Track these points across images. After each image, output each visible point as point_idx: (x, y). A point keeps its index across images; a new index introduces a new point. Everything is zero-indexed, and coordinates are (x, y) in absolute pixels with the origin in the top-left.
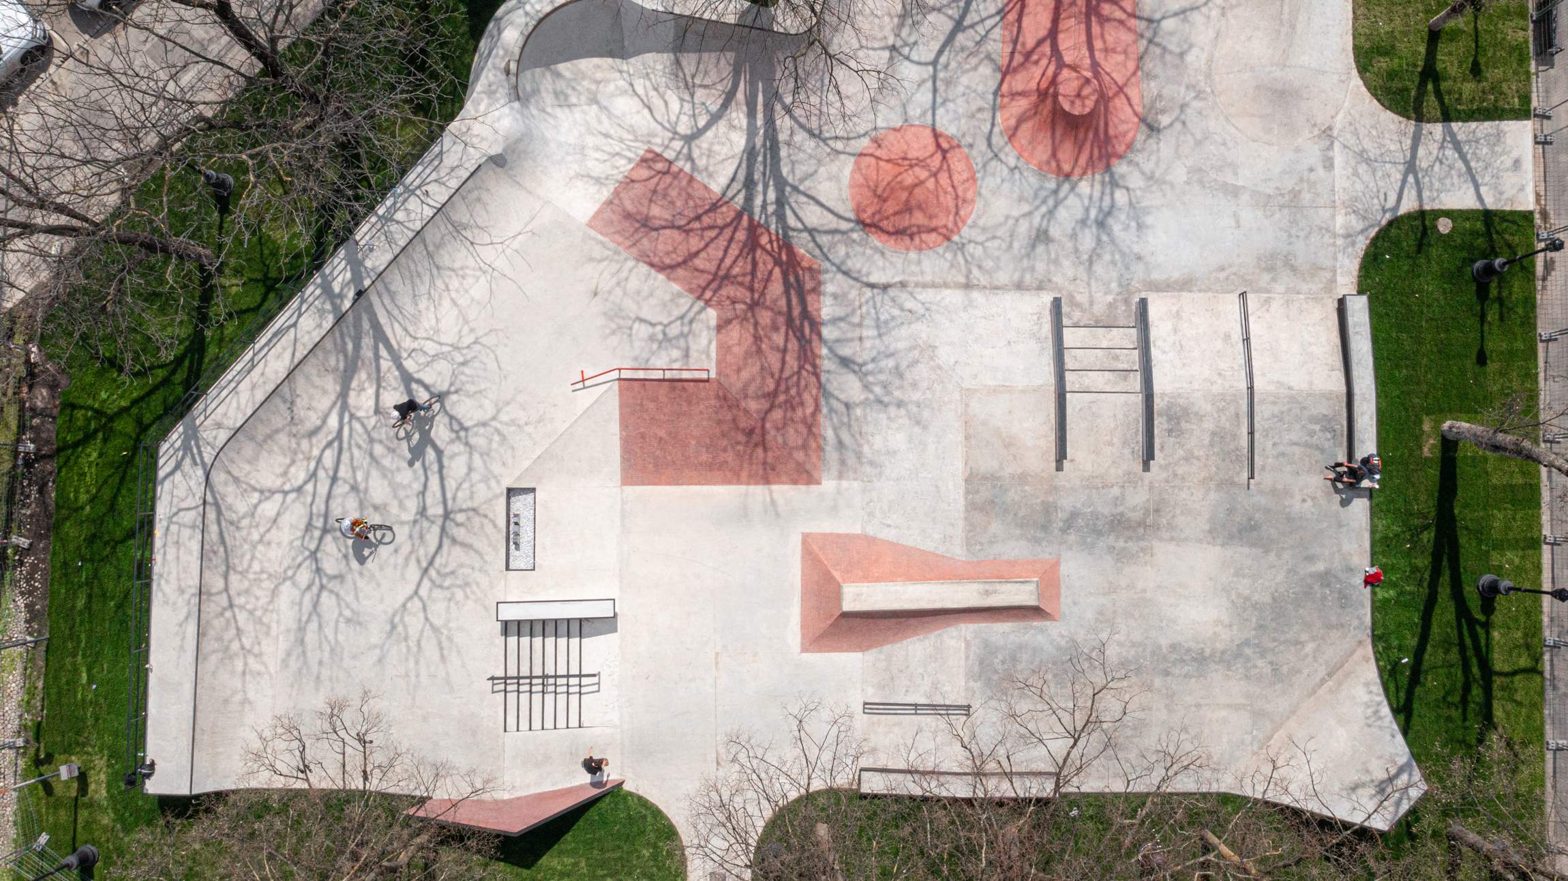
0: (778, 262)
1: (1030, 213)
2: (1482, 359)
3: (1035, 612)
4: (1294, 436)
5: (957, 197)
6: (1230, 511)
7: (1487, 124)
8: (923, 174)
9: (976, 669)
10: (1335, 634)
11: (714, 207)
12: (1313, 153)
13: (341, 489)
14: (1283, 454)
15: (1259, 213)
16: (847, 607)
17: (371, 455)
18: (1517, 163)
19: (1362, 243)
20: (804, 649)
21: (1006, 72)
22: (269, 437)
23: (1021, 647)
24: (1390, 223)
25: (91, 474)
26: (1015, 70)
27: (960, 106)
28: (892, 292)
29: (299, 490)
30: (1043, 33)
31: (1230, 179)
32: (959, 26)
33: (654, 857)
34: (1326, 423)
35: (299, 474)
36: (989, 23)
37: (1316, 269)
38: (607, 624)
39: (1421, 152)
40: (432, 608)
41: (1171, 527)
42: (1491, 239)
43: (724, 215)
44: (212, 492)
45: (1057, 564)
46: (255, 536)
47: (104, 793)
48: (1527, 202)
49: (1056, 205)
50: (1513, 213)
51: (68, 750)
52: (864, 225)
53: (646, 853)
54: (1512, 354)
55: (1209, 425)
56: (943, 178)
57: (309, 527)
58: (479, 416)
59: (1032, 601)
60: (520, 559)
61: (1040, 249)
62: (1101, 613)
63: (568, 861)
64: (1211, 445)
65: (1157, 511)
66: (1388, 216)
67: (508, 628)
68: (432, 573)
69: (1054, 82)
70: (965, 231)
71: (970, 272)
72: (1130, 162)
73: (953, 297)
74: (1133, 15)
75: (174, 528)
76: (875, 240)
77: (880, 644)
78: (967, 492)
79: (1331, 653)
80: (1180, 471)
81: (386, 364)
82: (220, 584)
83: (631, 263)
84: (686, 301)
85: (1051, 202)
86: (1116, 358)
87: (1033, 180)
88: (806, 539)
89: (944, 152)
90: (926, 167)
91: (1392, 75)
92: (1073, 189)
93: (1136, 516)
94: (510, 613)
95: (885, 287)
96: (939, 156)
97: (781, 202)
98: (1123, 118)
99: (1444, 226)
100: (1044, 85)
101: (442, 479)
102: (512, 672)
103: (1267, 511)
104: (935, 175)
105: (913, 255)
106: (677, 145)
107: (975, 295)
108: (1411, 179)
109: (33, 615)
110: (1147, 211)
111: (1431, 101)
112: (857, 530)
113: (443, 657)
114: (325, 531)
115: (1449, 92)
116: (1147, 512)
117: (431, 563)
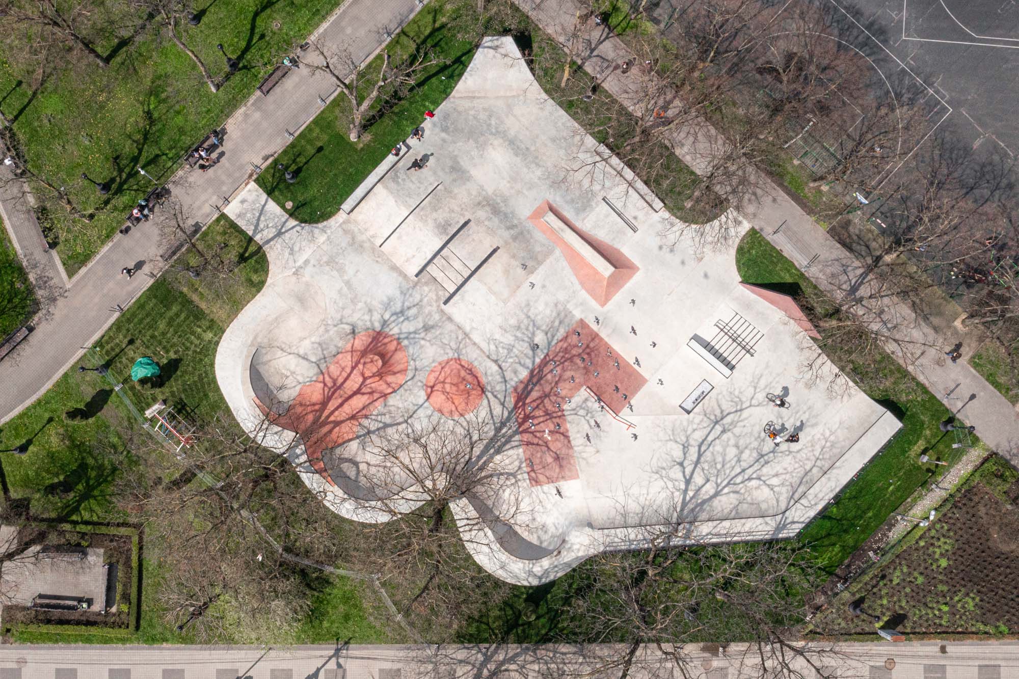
0: (524, 404)
1: (423, 339)
2: (320, 149)
3: (552, 209)
4: (411, 185)
5: (442, 368)
6: (454, 180)
7: (239, 224)
8: (448, 387)
9: (588, 209)
10: (460, 109)
11: (528, 444)
12: (308, 271)
13: (744, 465)
14: (419, 182)
15: (347, 268)
16: (612, 269)
17: (723, 466)
18: (243, 202)
19: (320, 225)
20: (638, 269)
21: (385, 396)
22: (752, 504)
23: (567, 202)
24: (305, 222)
25: (827, 555)
26: (381, 393)
27: (411, 399)
28: (494, 357)
29: (759, 478)
30: (359, 396)
31: (345, 289)
32: (386, 426)
33: (752, 248)
34: (395, 179)
35: (754, 483)
36: (373, 417)
37: (346, 232)
38: (696, 338)
39: (271, 235)
40: (750, 396)
41: (480, 194)
42: (278, 184)
43: (526, 437)
44: (788, 504)
45: (529, 218)
46: (788, 476)
47: (920, 442)
48: (252, 185)
49: (410, 333)
50: (260, 187)
51: (919, 468)
52: (483, 391)
53: (754, 252)
54: (309, 141)
55: (435, 215)
56: (441, 379)
57: (767, 463)
58: (674, 445)
59: (550, 214)
60: (706, 387)
61: (431, 323)
62: (530, 188)
63: (782, 274)
64: (440, 208)
65: (479, 204)
66: (303, 225)
67: (732, 368)
68: (739, 408)
69: (374, 376)
70: (451, 355)
71: (462, 340)
72: (372, 324)
73: (476, 337)
74: (322, 373)
75: (813, 503)
76: (484, 380)
77: (612, 248)
78: (536, 269)
79: (467, 104)
80: (459, 209)
81: (691, 494)
82: (815, 470)
83: (576, 448)
84: (569, 418)
85: (412, 336)
86: (443, 266)
87: (411, 350)
88: (603, 305)
89: (432, 387)
90: (443, 388)
91: (256, 271)
92: (401, 333)
93: (488, 208)
94: (727, 371)
95: (496, 361)
96: (435, 388)
97: (503, 424)
98: (360, 343)
99: (289, 205)
100: (377, 378)
101: (707, 436)
102: (744, 352)
103: (443, 169)
104: (444, 382)
105: (476, 364)
106: (519, 477)
107: (468, 329)
108: (283, 230)
109: (891, 526)
110: (382, 303)
111: (252, 249)
112: (583, 292)
113: (761, 376)
114: (762, 456)
115: (241, 246)
116: (483, 206)
117: (736, 411)
